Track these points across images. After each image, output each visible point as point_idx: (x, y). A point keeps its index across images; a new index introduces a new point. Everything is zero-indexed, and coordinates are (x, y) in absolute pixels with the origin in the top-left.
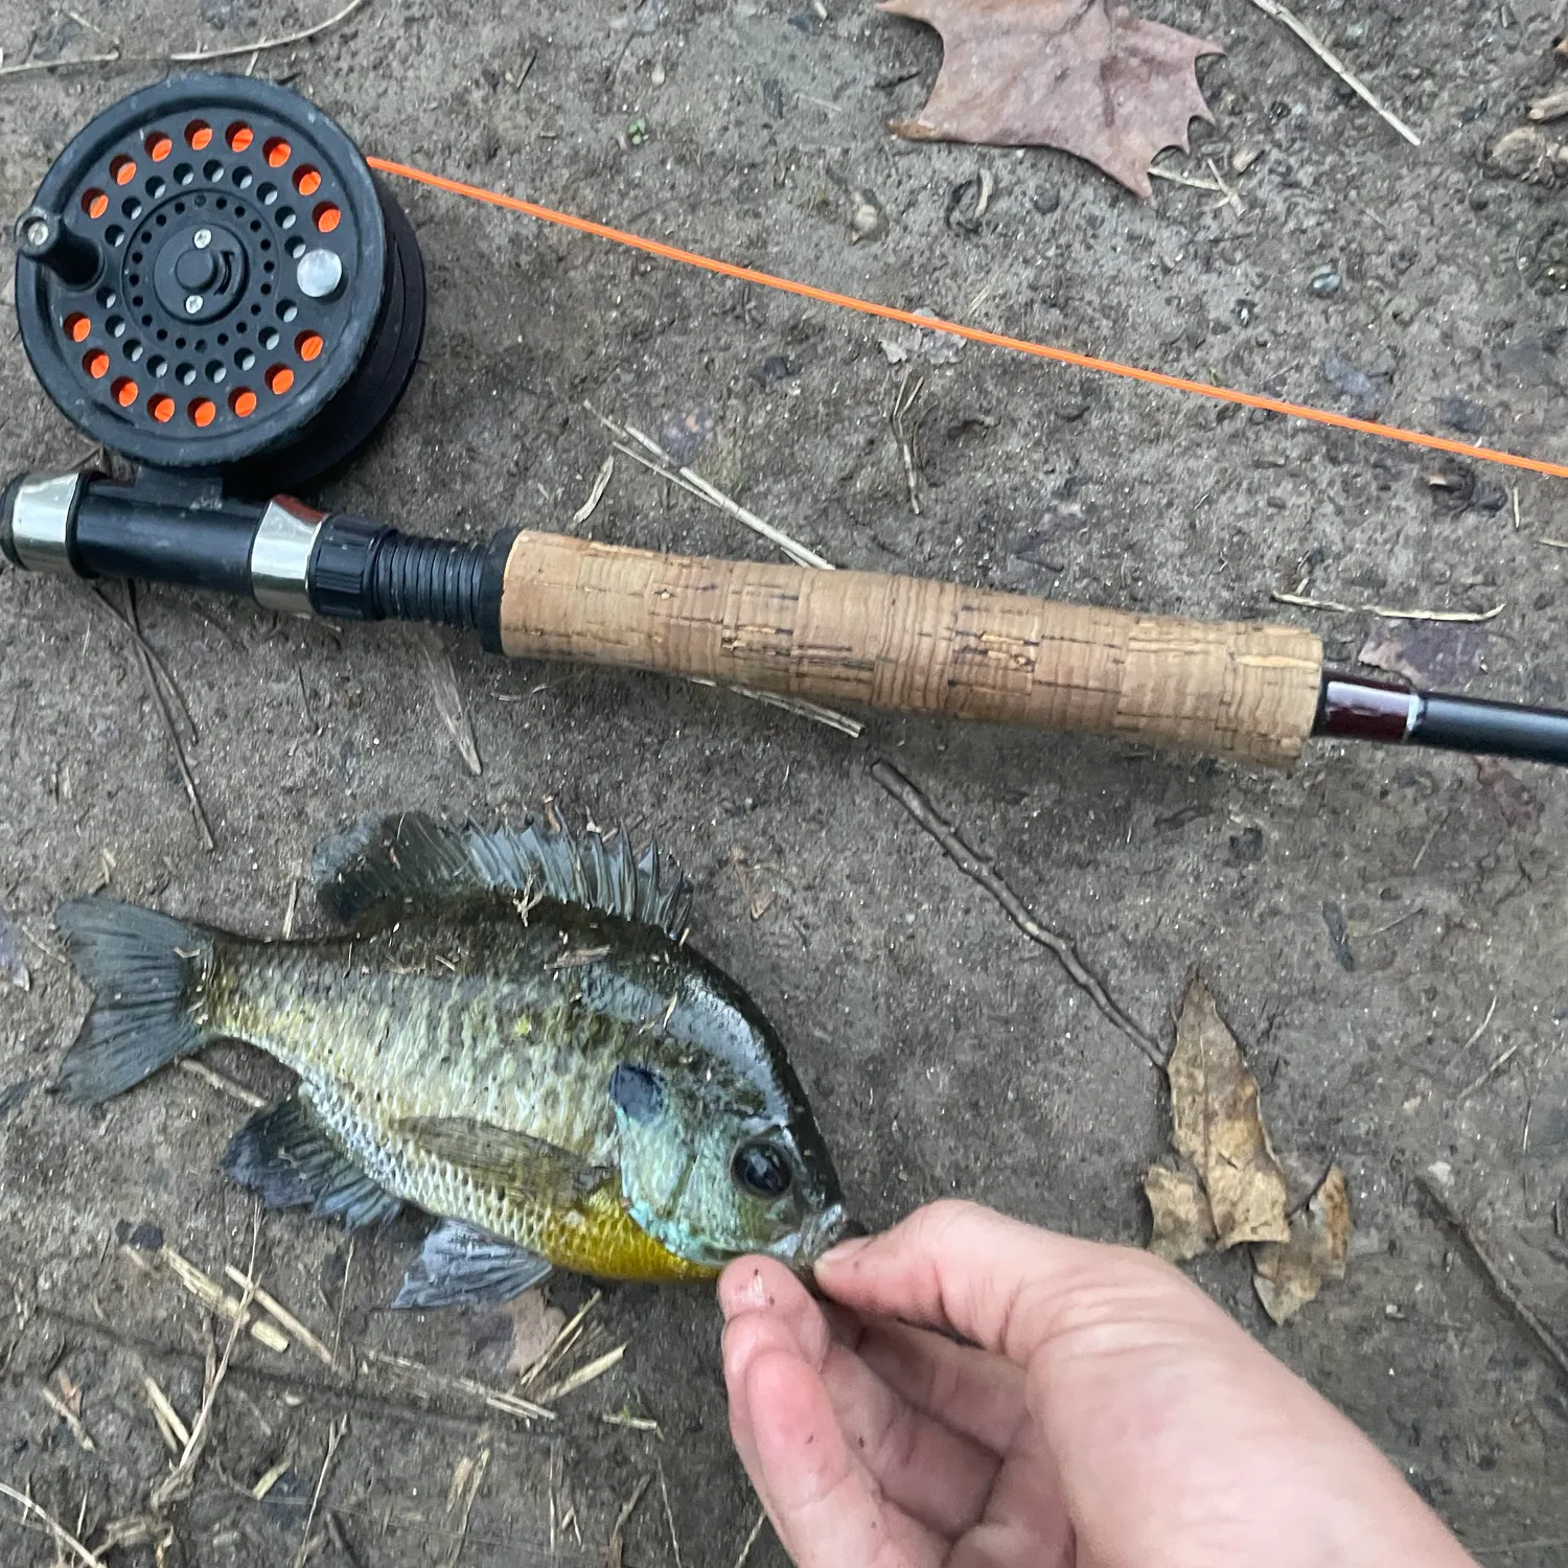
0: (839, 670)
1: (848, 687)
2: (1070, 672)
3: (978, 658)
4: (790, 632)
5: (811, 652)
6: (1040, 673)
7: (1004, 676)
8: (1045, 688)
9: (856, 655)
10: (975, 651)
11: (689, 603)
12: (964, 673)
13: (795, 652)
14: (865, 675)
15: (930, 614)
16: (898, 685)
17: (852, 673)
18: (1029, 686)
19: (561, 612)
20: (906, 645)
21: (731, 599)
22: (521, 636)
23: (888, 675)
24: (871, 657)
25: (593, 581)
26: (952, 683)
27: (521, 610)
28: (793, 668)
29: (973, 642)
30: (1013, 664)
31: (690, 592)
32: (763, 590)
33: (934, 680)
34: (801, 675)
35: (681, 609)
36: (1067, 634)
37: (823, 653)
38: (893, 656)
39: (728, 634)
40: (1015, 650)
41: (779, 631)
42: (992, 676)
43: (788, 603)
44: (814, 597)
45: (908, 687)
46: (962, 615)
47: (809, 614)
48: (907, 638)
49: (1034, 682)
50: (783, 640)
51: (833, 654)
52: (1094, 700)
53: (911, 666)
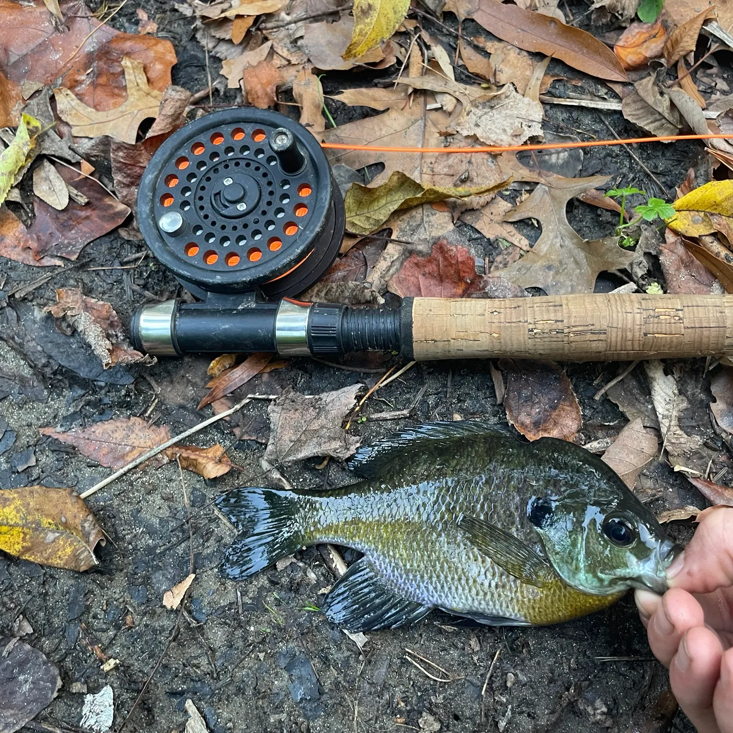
0: (589, 336)
1: (594, 345)
2: (701, 321)
3: (656, 320)
4: (562, 321)
5: (574, 329)
6: (687, 323)
7: (670, 327)
8: (690, 330)
9: (597, 327)
10: (654, 317)
11: (509, 316)
12: (651, 328)
13: (566, 331)
14: (602, 337)
15: (628, 304)
16: (619, 339)
17: (595, 337)
18: (683, 330)
19: (445, 329)
20: (620, 318)
21: (529, 311)
22: (424, 344)
23: (614, 335)
24: (605, 327)
25: (458, 312)
26: (645, 334)
27: (423, 330)
28: (566, 339)
29: (652, 313)
30: (673, 321)
31: (508, 310)
32: (544, 305)
33: (637, 334)
34: (570, 343)
35: (505, 318)
36: (695, 304)
37: (580, 328)
38: (615, 325)
39: (531, 327)
40: (672, 314)
41: (557, 321)
42: (664, 328)
43: (558, 308)
44: (570, 304)
45: (624, 339)
46: (643, 302)
47: (569, 312)
48: (620, 314)
49: (685, 328)
50: (560, 326)
51: (586, 328)
52: (714, 332)
53: (624, 330)
